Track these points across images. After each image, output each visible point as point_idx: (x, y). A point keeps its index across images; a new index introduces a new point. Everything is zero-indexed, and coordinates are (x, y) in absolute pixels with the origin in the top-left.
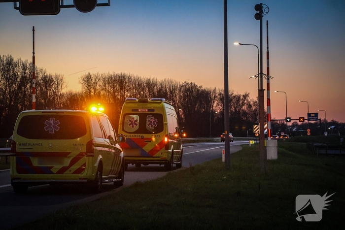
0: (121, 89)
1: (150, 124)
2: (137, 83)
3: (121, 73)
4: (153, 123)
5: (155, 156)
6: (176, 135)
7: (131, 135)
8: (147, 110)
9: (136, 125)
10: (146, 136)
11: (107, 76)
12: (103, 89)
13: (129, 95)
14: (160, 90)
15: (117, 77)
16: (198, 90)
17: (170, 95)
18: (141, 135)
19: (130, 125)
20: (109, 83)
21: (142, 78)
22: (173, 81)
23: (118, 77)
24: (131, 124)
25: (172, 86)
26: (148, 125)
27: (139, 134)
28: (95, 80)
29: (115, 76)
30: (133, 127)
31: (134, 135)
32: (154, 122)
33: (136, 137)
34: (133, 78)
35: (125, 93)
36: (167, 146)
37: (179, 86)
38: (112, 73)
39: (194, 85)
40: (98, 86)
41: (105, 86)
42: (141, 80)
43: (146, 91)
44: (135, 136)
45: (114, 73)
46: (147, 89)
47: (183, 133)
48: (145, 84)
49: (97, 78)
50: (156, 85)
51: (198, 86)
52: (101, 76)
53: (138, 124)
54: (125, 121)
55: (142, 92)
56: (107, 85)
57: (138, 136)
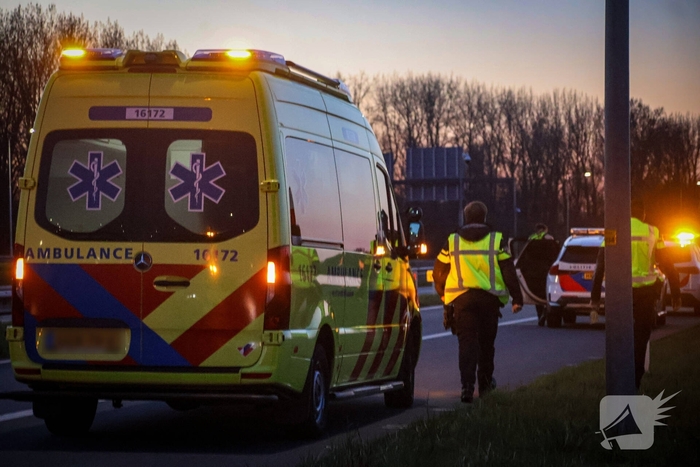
0: (430, 120)
1: (188, 187)
2: (475, 103)
3: (429, 74)
4: (204, 185)
5: (208, 362)
6: (380, 251)
7: (85, 246)
8: (169, 114)
9: (112, 191)
10: (163, 253)
11: (390, 84)
12: (377, 119)
13: (451, 135)
14: (542, 121)
15: (417, 84)
16: (652, 122)
17: (570, 136)
18: (137, 247)
19: (76, 191)
20: (395, 103)
21: (488, 89)
22: (578, 95)
23: (421, 87)
24: (86, 186)
25: (576, 111)
26: (177, 192)
27: (124, 245)
28: (355, 94)
29: (413, 84)
30: (93, 203)
31: (97, 246)
32: (207, 176)
33: (112, 260)
34: (461, 88)
35: (438, 128)
36: (279, 310)
37: (595, 110)
38: (403, 75)
39: (640, 105)
40: (363, 110)
41: (384, 110)
42: (485, 93)
43: (499, 125)
44: (104, 253)
45: (410, 73)
46: (504, 118)
47: (419, 241)
48: (497, 106)
49: (360, 87)
50: (531, 105)
51: (652, 108)
52: (371, 81)
53: (121, 190)
54: (55, 171)
55: (488, 129)
56: (390, 108)
57: (121, 253)
